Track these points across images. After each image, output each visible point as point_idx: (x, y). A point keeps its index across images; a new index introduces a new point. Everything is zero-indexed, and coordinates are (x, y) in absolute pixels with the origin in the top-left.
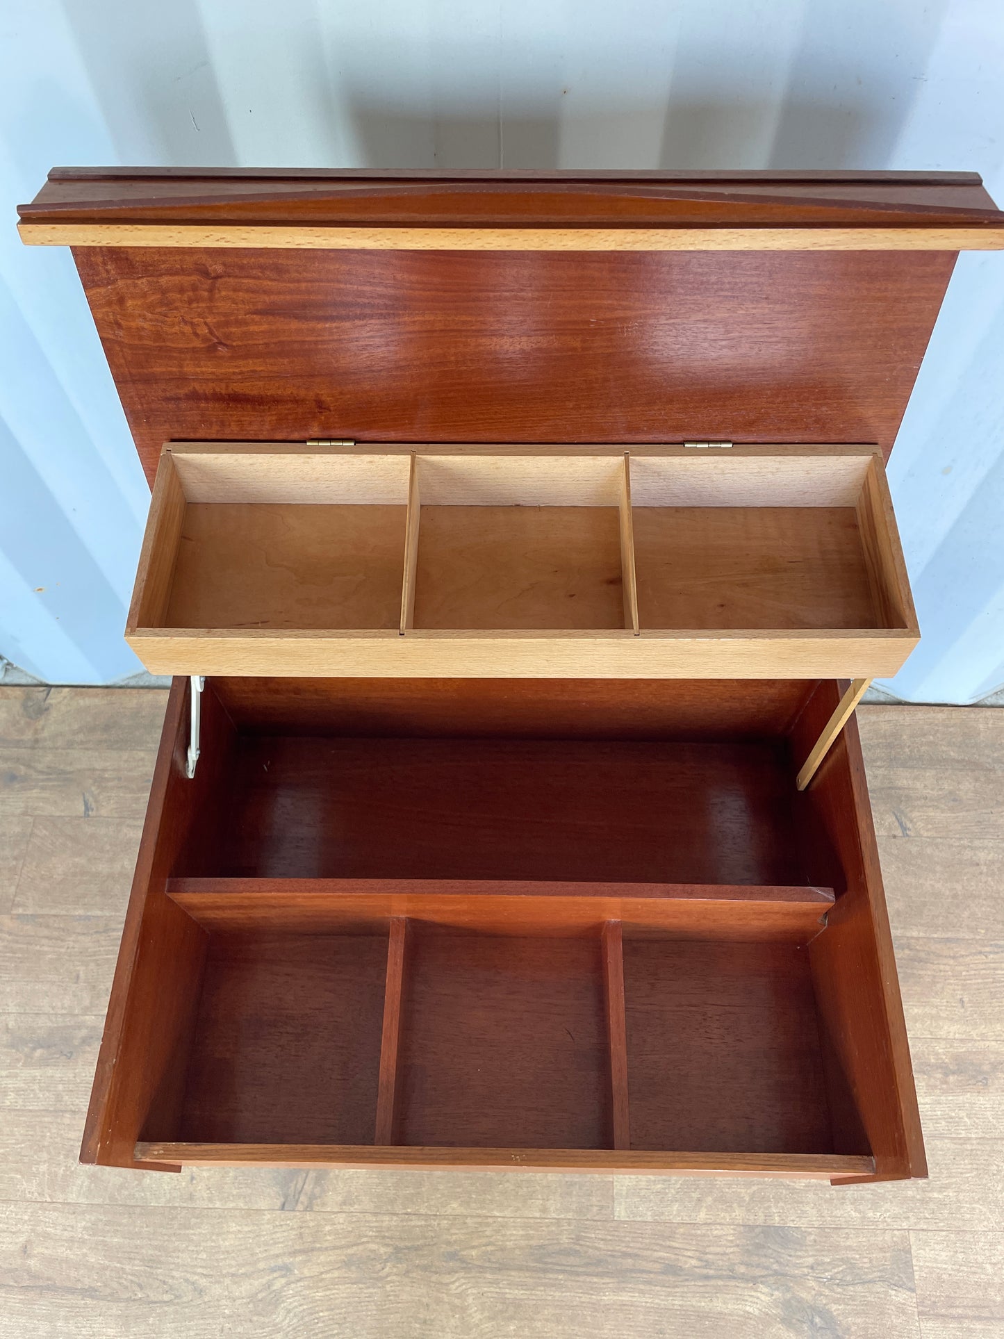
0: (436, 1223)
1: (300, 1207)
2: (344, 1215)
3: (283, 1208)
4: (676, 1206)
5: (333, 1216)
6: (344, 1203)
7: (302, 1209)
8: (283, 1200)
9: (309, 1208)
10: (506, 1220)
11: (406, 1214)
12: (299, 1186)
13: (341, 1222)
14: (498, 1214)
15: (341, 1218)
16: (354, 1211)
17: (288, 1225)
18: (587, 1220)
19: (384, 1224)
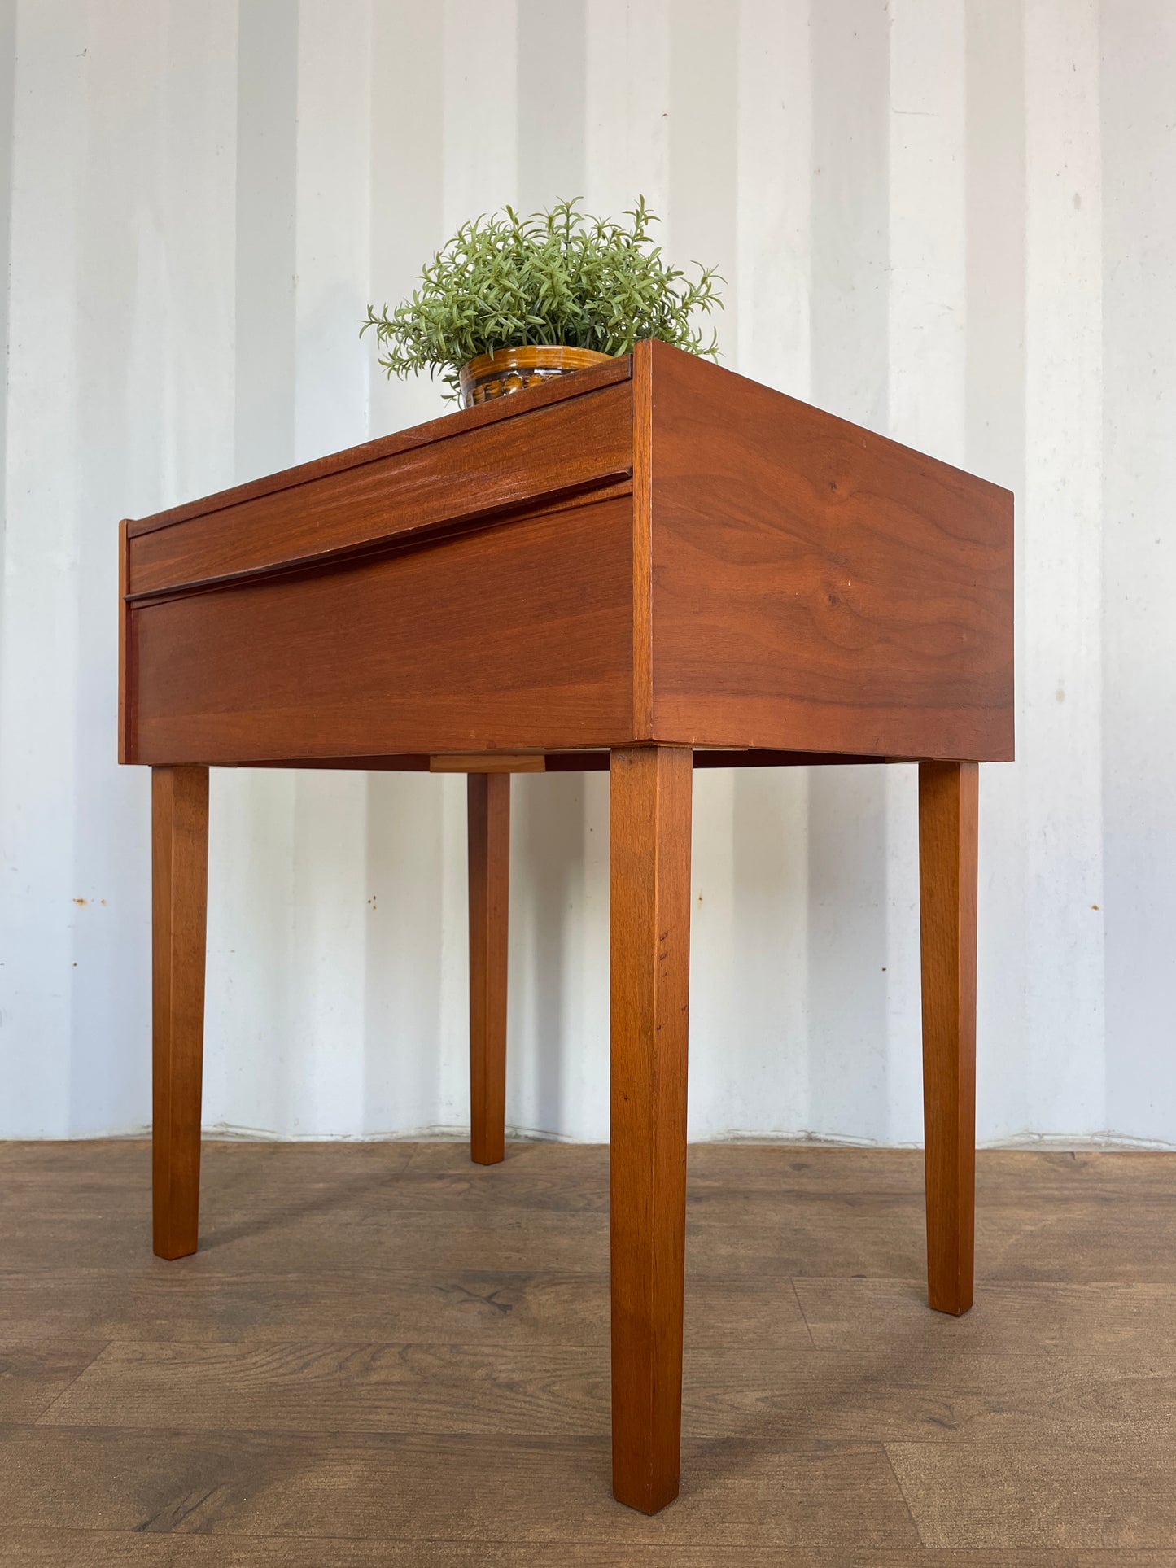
0: (499, 1553)
1: (182, 1527)
2: (283, 1540)
3: (142, 1528)
4: (1062, 1530)
5: (256, 1541)
6: (288, 1525)
7: (186, 1531)
8: (145, 1518)
9: (206, 1529)
10: (667, 1548)
11: (430, 1540)
12: (190, 1504)
13: (271, 1548)
14: (648, 1542)
15: (273, 1544)
16: (308, 1535)
17: (147, 1549)
18: (862, 1547)
19: (374, 1552)
